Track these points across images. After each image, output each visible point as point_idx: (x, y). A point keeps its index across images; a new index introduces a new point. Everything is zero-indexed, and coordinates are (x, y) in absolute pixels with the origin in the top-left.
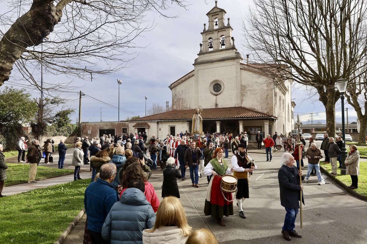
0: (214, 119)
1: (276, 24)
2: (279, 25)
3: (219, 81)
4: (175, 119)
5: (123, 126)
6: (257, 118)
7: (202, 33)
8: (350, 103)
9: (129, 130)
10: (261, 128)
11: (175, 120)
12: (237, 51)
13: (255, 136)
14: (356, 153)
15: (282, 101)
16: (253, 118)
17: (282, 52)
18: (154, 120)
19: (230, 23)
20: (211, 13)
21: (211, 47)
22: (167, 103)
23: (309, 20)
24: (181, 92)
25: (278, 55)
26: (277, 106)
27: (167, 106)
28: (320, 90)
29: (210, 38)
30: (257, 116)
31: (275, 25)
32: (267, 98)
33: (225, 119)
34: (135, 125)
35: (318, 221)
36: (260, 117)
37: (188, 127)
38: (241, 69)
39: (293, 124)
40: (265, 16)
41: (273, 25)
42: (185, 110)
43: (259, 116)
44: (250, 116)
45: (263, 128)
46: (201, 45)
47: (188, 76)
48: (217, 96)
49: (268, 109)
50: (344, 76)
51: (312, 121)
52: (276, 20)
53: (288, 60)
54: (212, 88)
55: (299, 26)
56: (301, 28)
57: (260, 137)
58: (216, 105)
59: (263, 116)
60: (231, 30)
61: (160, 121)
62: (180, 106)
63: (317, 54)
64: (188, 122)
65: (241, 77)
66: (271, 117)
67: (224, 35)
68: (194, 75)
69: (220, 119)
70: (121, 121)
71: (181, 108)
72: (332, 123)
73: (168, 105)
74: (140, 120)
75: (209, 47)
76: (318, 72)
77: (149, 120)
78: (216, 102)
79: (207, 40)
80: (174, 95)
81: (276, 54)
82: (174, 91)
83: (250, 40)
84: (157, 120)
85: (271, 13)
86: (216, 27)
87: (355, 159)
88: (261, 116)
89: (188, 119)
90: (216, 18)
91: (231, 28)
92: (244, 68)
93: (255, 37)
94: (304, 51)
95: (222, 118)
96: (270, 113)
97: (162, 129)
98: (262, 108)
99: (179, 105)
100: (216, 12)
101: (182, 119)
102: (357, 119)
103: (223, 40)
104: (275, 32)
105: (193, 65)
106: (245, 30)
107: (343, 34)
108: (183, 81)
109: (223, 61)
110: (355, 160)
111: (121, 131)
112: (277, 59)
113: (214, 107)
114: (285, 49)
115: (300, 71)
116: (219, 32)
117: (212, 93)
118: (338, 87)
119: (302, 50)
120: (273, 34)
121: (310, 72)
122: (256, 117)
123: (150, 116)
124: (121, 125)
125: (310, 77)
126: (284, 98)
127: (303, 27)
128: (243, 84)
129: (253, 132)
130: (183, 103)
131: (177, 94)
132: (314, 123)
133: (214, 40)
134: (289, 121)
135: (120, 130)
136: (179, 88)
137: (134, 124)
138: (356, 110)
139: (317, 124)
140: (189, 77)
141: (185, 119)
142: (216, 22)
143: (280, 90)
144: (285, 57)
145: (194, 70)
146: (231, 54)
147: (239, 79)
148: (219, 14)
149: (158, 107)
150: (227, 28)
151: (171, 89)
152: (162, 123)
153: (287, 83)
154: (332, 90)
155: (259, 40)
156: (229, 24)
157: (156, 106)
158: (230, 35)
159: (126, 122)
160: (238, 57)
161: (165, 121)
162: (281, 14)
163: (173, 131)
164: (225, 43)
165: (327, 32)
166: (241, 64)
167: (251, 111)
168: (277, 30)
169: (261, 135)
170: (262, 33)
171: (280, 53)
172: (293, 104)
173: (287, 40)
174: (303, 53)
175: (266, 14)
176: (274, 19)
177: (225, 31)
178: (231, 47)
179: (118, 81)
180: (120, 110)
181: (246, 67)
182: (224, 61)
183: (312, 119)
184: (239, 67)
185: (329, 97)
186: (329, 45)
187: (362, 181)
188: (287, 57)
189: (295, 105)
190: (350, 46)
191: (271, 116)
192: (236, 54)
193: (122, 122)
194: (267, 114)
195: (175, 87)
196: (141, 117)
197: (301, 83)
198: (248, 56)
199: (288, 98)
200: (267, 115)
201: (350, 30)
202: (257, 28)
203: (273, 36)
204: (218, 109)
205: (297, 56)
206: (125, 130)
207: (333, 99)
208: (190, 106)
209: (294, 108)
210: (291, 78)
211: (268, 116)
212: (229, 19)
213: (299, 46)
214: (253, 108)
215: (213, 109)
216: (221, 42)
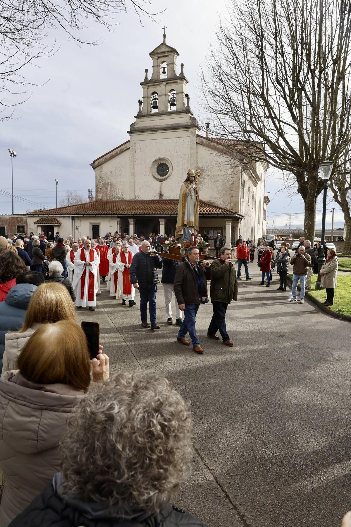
0: (157, 215)
1: (247, 75)
2: (252, 79)
3: (167, 160)
4: (99, 214)
5: (18, 222)
6: (216, 215)
7: (141, 84)
8: (337, 200)
9: (28, 229)
10: (222, 230)
11: (99, 215)
12: (193, 116)
13: (213, 241)
14: (334, 260)
15: (251, 194)
16: (211, 215)
17: (253, 119)
18: (68, 214)
19: (184, 72)
20: (156, 52)
21: (155, 107)
22: (90, 191)
23: (293, 76)
24: (109, 173)
25: (247, 123)
26: (244, 200)
27: (90, 197)
28: (300, 177)
29: (154, 93)
30: (216, 212)
31: (246, 77)
32: (231, 188)
33: (172, 215)
34: (38, 221)
35: (280, 344)
36: (221, 214)
37: (119, 225)
38: (197, 143)
39: (265, 227)
40: (232, 61)
41: (243, 78)
42: (115, 201)
43: (219, 212)
44: (207, 213)
45: (223, 230)
46: (140, 103)
47: (119, 149)
48: (162, 183)
49: (232, 204)
50: (330, 158)
51: (290, 226)
52: (247, 69)
53: (260, 133)
54: (155, 170)
55: (278, 81)
56: (281, 85)
57: (220, 242)
58: (161, 195)
59: (225, 212)
60: (184, 82)
61: (77, 215)
62: (107, 195)
63: (298, 124)
64: (119, 219)
65: (196, 156)
66: (235, 215)
67: (174, 90)
68: (129, 148)
69: (165, 215)
70: (15, 214)
71: (108, 198)
72: (311, 223)
73: (91, 195)
74: (46, 214)
75: (152, 106)
76: (298, 153)
77: (59, 214)
78: (161, 191)
79: (149, 95)
80: (99, 178)
81: (245, 121)
82: (98, 172)
83: (210, 97)
84: (72, 214)
85: (242, 60)
86: (163, 76)
87: (332, 267)
88: (222, 212)
89: (119, 214)
90: (164, 62)
91: (185, 79)
92: (202, 142)
93: (216, 93)
94: (284, 121)
95: (168, 214)
96: (234, 209)
97: (79, 228)
98: (224, 202)
99: (107, 192)
100: (164, 52)
101: (109, 214)
103: (174, 98)
104: (245, 89)
105: (128, 132)
106: (203, 81)
107: (334, 100)
108: (112, 157)
109: (172, 129)
110: (332, 268)
111: (15, 229)
112: (246, 128)
113: (157, 198)
114: (258, 116)
115: (275, 148)
116: (167, 85)
117: (155, 177)
118: (322, 174)
119: (281, 119)
120: (242, 90)
121: (289, 152)
122: (215, 214)
123: (60, 208)
124: (16, 221)
125: (289, 159)
126: (254, 191)
127: (283, 84)
128: (200, 165)
129: (210, 235)
130: (111, 191)
131: (104, 176)
132: (292, 228)
133: (160, 96)
134: (259, 223)
135: (14, 228)
136: (107, 167)
137: (36, 219)
138: (343, 211)
139: (295, 230)
140: (122, 152)
141: (114, 214)
142: (164, 68)
143: (250, 178)
144: (257, 127)
145: (129, 141)
146: (184, 119)
147: (195, 158)
148: (167, 56)
149: (75, 196)
150: (180, 79)
151: (94, 169)
152: (79, 218)
153: (259, 167)
154: (314, 177)
155: (222, 97)
156: (182, 73)
157: (73, 195)
158: (184, 91)
159: (23, 216)
160: (193, 125)
161: (84, 215)
163: (96, 230)
164: (175, 102)
165: (314, 95)
166: (198, 136)
167: (209, 206)
168: (248, 86)
169: (221, 240)
170: (227, 87)
171: (251, 121)
172: (267, 200)
173: (262, 103)
174: (281, 123)
175: (233, 59)
176: (245, 68)
177: (177, 84)
178: (185, 109)
179: (10, 151)
180: (14, 198)
181: (204, 140)
182: (174, 129)
183: (290, 223)
184: (195, 139)
185: (310, 187)
186: (315, 113)
187: (339, 297)
188: (260, 128)
189: (269, 201)
190: (341, 118)
191: (235, 214)
192: (191, 121)
193: (16, 216)
194: (231, 210)
195: (100, 165)
196: (46, 209)
197: (276, 167)
198: (208, 124)
199: (260, 190)
200: (230, 212)
201: (343, 93)
202: (220, 80)
203: (242, 94)
204: (163, 200)
205: (273, 127)
206: (21, 229)
207: (314, 191)
208: (122, 195)
209: (267, 205)
210: (266, 159)
211: (231, 213)
212: (182, 65)
214: (212, 201)
215: (156, 201)
216: (170, 99)
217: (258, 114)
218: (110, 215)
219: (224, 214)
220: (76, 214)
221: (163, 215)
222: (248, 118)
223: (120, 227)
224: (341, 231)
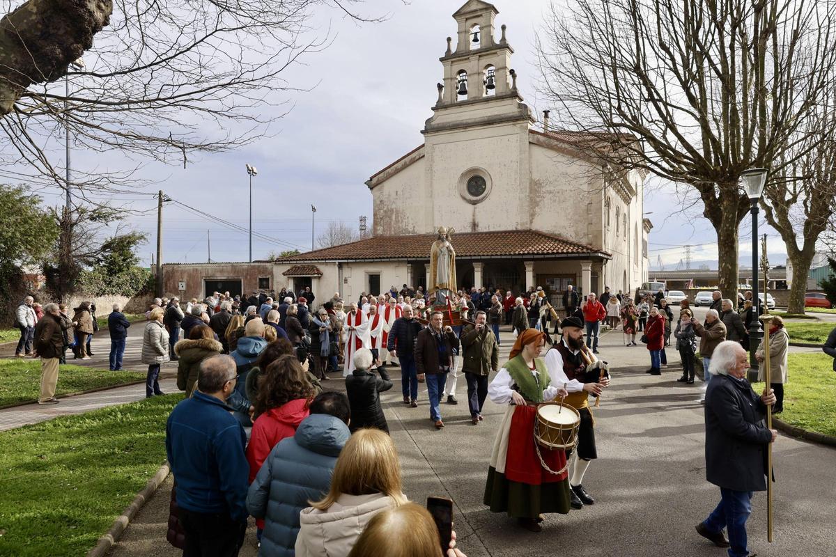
0: (469, 258)
1: (611, 40)
2: (618, 44)
3: (481, 171)
4: (380, 258)
5: (260, 272)
6: (565, 255)
7: (441, 60)
8: (771, 222)
9: (275, 283)
10: (575, 278)
11: (379, 260)
12: (522, 102)
13: (562, 296)
14: (780, 334)
15: (621, 218)
16: (557, 256)
18: (332, 259)
19: (507, 38)
20: (463, 11)
21: (463, 92)
22: (363, 219)
23: (685, 33)
24: (393, 195)
25: (613, 111)
26: (610, 228)
27: (363, 228)
28: (706, 193)
29: (461, 71)
30: (565, 251)
31: (609, 42)
32: (588, 211)
33: (493, 257)
34: (289, 270)
35: (695, 484)
36: (572, 253)
37: (410, 274)
38: (530, 143)
39: (646, 269)
40: (585, 21)
41: (604, 43)
42: (404, 237)
43: (570, 251)
44: (550, 251)
45: (578, 279)
46: (440, 87)
47: (409, 157)
48: (476, 206)
49: (590, 236)
50: (758, 162)
51: (688, 263)
52: (610, 30)
53: (636, 125)
54: (465, 186)
55: (662, 45)
56: (667, 50)
57: (572, 298)
58: (474, 225)
59: (580, 250)
60: (508, 52)
61: (346, 261)
62: (390, 228)
63: (700, 111)
64: (410, 265)
65: (530, 163)
66: (596, 254)
67: (492, 66)
68: (424, 156)
69: (483, 257)
70: (256, 262)
71: (393, 233)
72: (730, 267)
73: (364, 226)
74: (300, 260)
75: (458, 91)
76: (702, 153)
77: (319, 260)
78: (474, 220)
79: (454, 76)
80: (378, 202)
81: (610, 110)
82: (378, 194)
83: (551, 77)
84: (339, 259)
85: (600, 16)
86: (474, 46)
87: (777, 347)
88: (574, 251)
89: (410, 257)
90: (475, 24)
91: (508, 47)
92: (538, 140)
93: (562, 70)
94: (673, 103)
95: (488, 255)
96: (594, 244)
97: (349, 280)
98: (577, 234)
99: (390, 224)
100: (476, 11)
101: (395, 258)
102: (787, 260)
103: (492, 76)
104: (608, 60)
105: (422, 132)
106: (541, 54)
107: (759, 66)
108: (398, 171)
109: (489, 124)
110: (778, 349)
111: (256, 284)
112: (611, 120)
113: (469, 230)
114: (631, 98)
115: (662, 149)
116: (481, 58)
117: (464, 198)
118: (745, 186)
119: (668, 101)
120: (603, 64)
121: (684, 151)
122: (563, 253)
123: (322, 250)
124: (256, 271)
125: (686, 164)
126: (626, 212)
127: (671, 49)
128: (536, 176)
129: (555, 287)
130: (397, 222)
131: (386, 200)
132: (692, 268)
133: (470, 75)
134: (636, 263)
135: (254, 281)
136: (389, 186)
137: (286, 268)
138: (784, 239)
139: (699, 271)
140: (413, 161)
141: (402, 257)
142: (476, 34)
143: (618, 191)
144: (630, 118)
145: (423, 146)
146: (509, 108)
147: (527, 166)
148: (481, 15)
149: (341, 228)
150: (500, 48)
151: (371, 189)
152: (350, 265)
153: (633, 176)
154: (731, 194)
155: (573, 76)
156: (503, 39)
157: (338, 227)
158: (507, 65)
159: (267, 264)
160: (523, 115)
161: (358, 261)
162: (623, 17)
163: (374, 282)
164: (494, 83)
165: (724, 62)
166: (531, 132)
167: (552, 240)
168: (613, 55)
169: (574, 295)
170: (578, 60)
171: (619, 108)
172: (647, 224)
174: (669, 108)
175: (587, 17)
176: (607, 28)
177: (495, 55)
178: (509, 93)
179: (248, 168)
180: (252, 235)
181: (542, 138)
182: (492, 124)
183: (688, 258)
184: (527, 138)
185: (725, 209)
186: (728, 91)
187: (793, 396)
188: (634, 118)
189: (651, 227)
190: (774, 93)
191: (596, 252)
192: (520, 110)
193: (257, 264)
194: (590, 247)
195: (379, 183)
196: (301, 252)
197: (665, 176)
198: (546, 113)
199: (635, 211)
200: (587, 249)
201: (776, 57)
202: (567, 49)
203: (603, 69)
204: (479, 233)
205: (656, 116)
206: (264, 283)
207: (734, 214)
208: (414, 227)
209: (648, 232)
210: (644, 165)
211: (589, 251)
212: (504, 28)
213: (662, 93)
214: (557, 232)
215: (467, 234)
216: (485, 79)
217: (629, 96)
218: (396, 260)
219: (578, 253)
220: (345, 259)
221: (479, 258)
222: (615, 103)
223: (412, 278)
224: (782, 272)
